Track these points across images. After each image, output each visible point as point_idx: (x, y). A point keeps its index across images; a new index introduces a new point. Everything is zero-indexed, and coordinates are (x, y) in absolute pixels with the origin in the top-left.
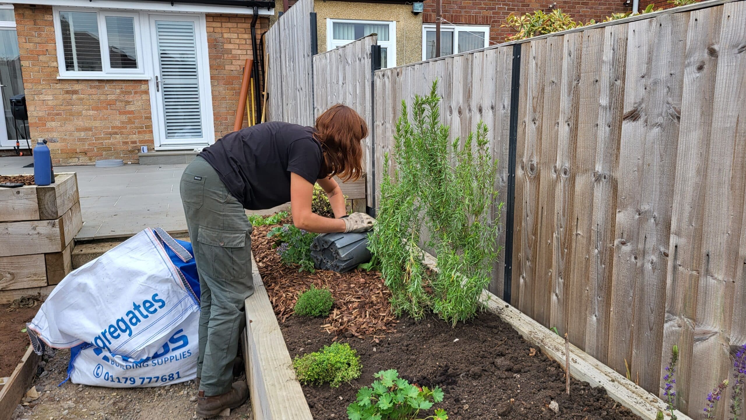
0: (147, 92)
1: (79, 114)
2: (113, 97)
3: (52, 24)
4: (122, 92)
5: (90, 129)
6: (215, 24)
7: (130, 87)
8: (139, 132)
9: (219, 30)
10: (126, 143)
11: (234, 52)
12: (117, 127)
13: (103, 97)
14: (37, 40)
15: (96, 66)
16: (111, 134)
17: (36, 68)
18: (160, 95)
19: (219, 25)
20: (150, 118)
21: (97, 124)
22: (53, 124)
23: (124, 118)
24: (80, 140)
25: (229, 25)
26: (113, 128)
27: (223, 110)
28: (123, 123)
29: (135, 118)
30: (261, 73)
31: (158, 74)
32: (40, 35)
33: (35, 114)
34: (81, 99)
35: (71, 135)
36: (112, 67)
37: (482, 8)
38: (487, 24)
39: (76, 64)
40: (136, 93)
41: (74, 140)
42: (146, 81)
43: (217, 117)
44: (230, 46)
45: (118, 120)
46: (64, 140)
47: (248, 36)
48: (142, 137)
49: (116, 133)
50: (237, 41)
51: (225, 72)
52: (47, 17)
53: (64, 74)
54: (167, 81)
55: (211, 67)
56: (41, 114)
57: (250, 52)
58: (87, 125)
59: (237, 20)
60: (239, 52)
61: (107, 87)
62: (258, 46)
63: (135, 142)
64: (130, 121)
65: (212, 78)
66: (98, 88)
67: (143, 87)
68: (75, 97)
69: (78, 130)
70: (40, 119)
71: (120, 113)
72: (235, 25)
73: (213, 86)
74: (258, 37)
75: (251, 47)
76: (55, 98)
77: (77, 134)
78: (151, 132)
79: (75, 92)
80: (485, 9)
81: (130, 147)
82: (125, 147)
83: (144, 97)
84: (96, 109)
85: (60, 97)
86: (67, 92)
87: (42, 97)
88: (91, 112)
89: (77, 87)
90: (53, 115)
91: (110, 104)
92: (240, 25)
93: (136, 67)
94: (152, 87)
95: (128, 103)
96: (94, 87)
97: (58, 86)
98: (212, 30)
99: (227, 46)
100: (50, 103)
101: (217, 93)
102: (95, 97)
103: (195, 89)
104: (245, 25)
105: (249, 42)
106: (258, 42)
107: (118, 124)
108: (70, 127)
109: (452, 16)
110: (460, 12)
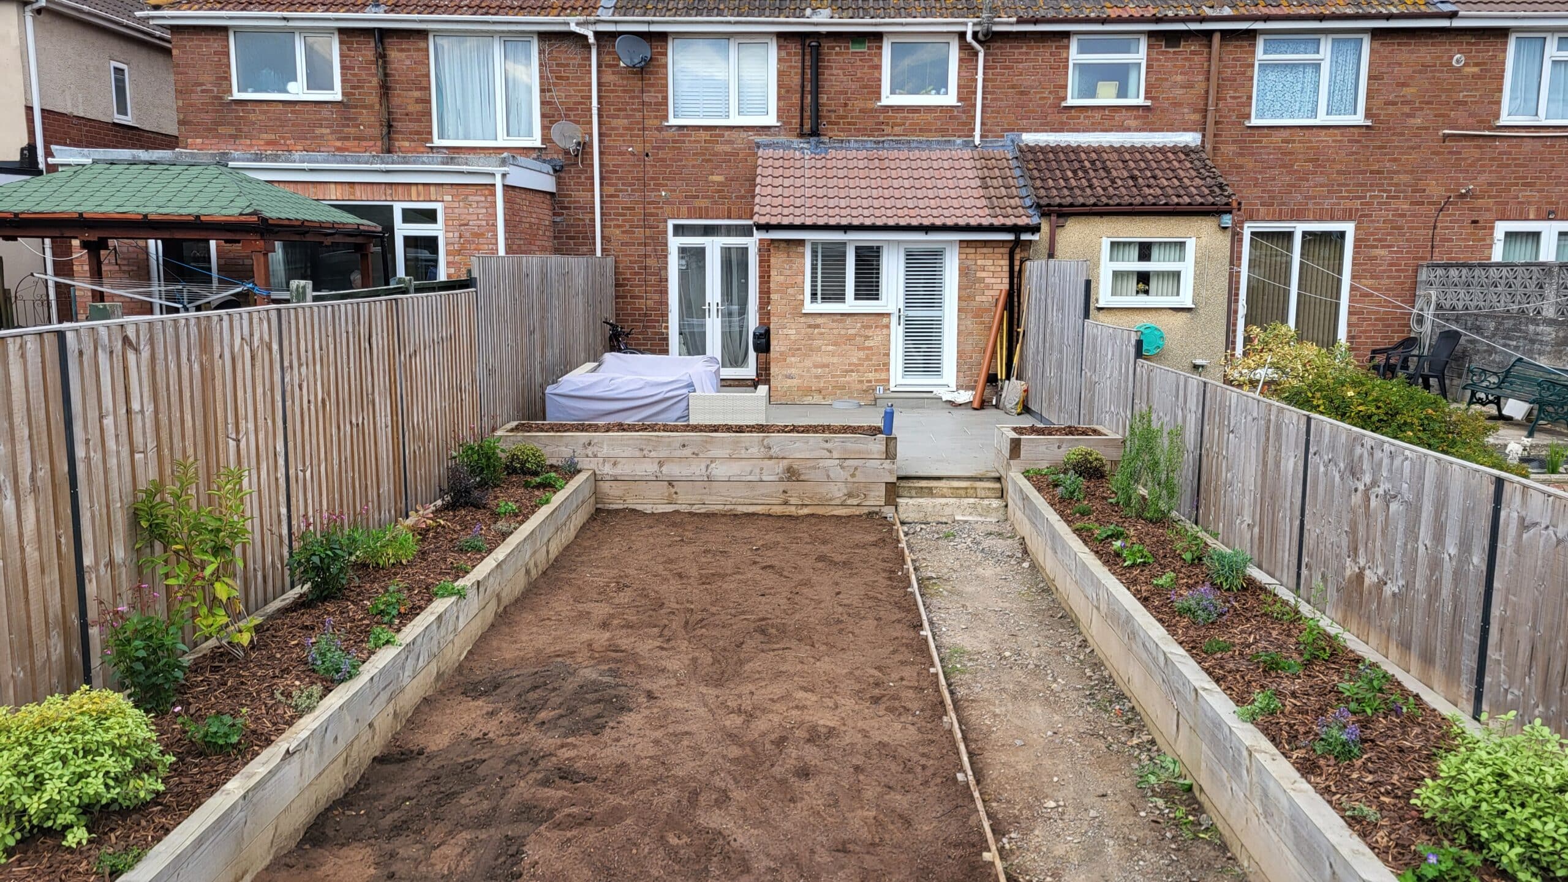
0: (888, 326)
1: (819, 349)
2: (852, 332)
3: (803, 255)
4: (863, 326)
5: (827, 366)
6: (968, 250)
7: (871, 321)
8: (876, 370)
9: (972, 256)
10: (861, 382)
11: (987, 281)
12: (856, 365)
13: (843, 332)
14: (788, 272)
15: (840, 297)
16: (847, 371)
17: (784, 302)
18: (901, 330)
19: (973, 250)
20: (888, 355)
21: (835, 360)
22: (793, 359)
23: (861, 354)
24: (817, 377)
25: (985, 250)
26: (850, 365)
27: (969, 348)
28: (859, 359)
29: (873, 355)
30: (1016, 304)
31: (901, 305)
32: (791, 268)
33: (777, 349)
34: (822, 334)
35: (808, 371)
36: (856, 299)
37: (1343, 198)
38: (1350, 219)
39: (819, 296)
40: (876, 327)
41: (811, 377)
42: (889, 314)
43: (961, 354)
44: (984, 274)
45: (856, 356)
46: (801, 377)
47: (1005, 262)
48: (878, 376)
49: (852, 371)
50: (992, 268)
51: (974, 304)
52: (800, 249)
53: (809, 307)
54: (910, 313)
55: (960, 298)
56: (783, 349)
57: (1006, 281)
58: (824, 361)
59: (994, 245)
60: (993, 280)
61: (849, 320)
62: (1016, 274)
63: (870, 381)
64: (868, 358)
65: (959, 310)
66: (841, 321)
67: (885, 320)
68: (816, 331)
69: (816, 367)
70: (782, 353)
71: (859, 349)
72: (991, 250)
73: (959, 319)
74: (1017, 263)
75: (1007, 275)
76: (798, 333)
77: (814, 370)
78: (888, 370)
79: (817, 326)
80: (1347, 198)
81: (865, 386)
82: (859, 386)
83: (885, 331)
84: (835, 344)
85: (803, 331)
86: (810, 326)
87: (785, 331)
88: (830, 348)
89: (819, 321)
90: (794, 350)
91: (850, 339)
92: (996, 250)
93: (877, 299)
94: (894, 320)
95: (867, 337)
96: (836, 321)
97: (803, 320)
98: (964, 256)
99: (980, 274)
100: (793, 337)
101: (964, 328)
102: (835, 332)
103: (939, 321)
104: (1002, 250)
105: (1006, 269)
106: (1017, 268)
107: (855, 361)
108: (808, 363)
109: (1292, 210)
110: (1307, 204)
